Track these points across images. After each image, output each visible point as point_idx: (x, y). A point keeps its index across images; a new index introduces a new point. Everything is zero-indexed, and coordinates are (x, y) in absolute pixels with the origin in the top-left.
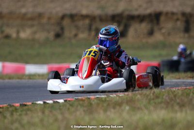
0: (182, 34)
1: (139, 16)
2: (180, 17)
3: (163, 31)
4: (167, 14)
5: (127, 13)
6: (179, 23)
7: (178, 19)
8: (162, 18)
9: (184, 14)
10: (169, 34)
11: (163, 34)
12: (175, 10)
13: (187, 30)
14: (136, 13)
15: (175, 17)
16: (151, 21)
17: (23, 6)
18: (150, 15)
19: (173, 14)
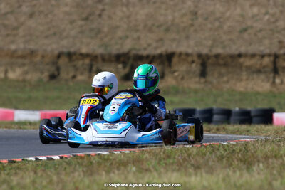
0: (197, 79)
1: (148, 57)
2: (195, 58)
3: (176, 74)
4: (180, 54)
5: (134, 52)
6: (194, 65)
7: (193, 62)
8: (175, 60)
9: (200, 56)
10: (182, 78)
11: (176, 78)
12: (190, 51)
13: (203, 74)
14: (144, 53)
15: (190, 59)
16: (162, 63)
17: (13, 42)
18: (161, 55)
19: (187, 55)
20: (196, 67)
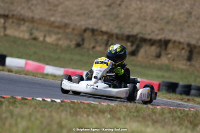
0: (185, 62)
1: (150, 40)
2: (185, 46)
3: (170, 56)
4: (175, 42)
5: (140, 35)
6: (183, 51)
7: (183, 49)
8: (170, 45)
9: (189, 45)
10: (174, 60)
11: (169, 59)
12: (182, 40)
13: (190, 59)
14: (148, 37)
15: (181, 46)
16: (160, 46)
17: (53, 15)
18: (160, 41)
19: (180, 43)
20: (185, 53)
